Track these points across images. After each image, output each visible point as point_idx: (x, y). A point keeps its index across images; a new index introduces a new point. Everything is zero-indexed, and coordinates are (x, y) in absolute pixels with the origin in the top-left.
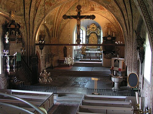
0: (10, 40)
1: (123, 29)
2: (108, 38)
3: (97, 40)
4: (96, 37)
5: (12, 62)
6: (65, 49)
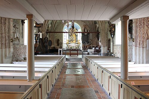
0: (36, 24)
1: (99, 23)
2: (85, 34)
3: (75, 38)
4: (75, 36)
5: (36, 38)
6: (58, 40)
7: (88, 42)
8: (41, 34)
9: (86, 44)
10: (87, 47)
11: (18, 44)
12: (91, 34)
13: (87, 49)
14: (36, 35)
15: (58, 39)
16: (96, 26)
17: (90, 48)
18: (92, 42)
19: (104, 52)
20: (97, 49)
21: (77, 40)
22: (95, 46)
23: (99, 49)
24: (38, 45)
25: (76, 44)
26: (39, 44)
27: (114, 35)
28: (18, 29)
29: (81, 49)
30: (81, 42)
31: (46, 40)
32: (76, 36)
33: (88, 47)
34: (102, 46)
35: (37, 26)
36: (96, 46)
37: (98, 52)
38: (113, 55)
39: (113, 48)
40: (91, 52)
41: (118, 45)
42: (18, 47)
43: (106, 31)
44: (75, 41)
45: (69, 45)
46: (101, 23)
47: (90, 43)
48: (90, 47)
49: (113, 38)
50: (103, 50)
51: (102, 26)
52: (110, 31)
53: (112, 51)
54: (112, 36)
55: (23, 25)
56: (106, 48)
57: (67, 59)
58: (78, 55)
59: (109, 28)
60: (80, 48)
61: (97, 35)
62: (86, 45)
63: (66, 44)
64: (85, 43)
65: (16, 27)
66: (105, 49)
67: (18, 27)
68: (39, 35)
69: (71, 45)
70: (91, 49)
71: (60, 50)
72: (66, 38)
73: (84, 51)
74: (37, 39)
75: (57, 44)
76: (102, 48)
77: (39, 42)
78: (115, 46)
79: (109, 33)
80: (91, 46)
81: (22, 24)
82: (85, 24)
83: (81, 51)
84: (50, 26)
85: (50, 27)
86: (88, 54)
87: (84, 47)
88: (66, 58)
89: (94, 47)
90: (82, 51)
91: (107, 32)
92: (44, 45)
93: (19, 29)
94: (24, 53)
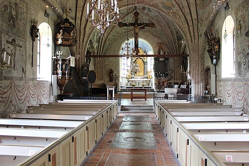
0: (63, 40)
1: (186, 37)
2: (160, 60)
3: (143, 67)
4: (143, 64)
5: (64, 66)
6: (111, 72)
7: (166, 75)
8: (72, 59)
9: (163, 78)
10: (163, 83)
11: (21, 79)
12: (171, 60)
13: (163, 87)
14: (64, 61)
15: (110, 68)
16: (181, 44)
17: (170, 86)
18: (172, 74)
19: (198, 93)
20: (184, 87)
21: (145, 72)
22: (179, 82)
23: (187, 87)
24: (67, 81)
25: (145, 78)
26: (70, 78)
27: (218, 58)
28: (21, 47)
29: (154, 87)
30: (153, 74)
31: (85, 71)
32: (145, 63)
33: (165, 83)
34: (193, 82)
35: (65, 43)
36: (181, 81)
37: (185, 93)
38: (216, 99)
39: (216, 85)
40: (172, 94)
41: (227, 80)
42: (21, 84)
43: (200, 53)
44: (142, 74)
45: (132, 79)
46: (191, 38)
47: (169, 76)
48: (170, 83)
49: (216, 65)
50: (196, 89)
51: (193, 42)
52: (210, 51)
53: (213, 92)
54: (215, 61)
55: (33, 40)
56: (201, 85)
57: (124, 109)
58: (146, 100)
59: (207, 46)
60: (152, 85)
61: (183, 62)
62: (162, 80)
63: (127, 78)
64: (159, 76)
65: (16, 43)
66: (198, 88)
67: (21, 44)
68: (70, 61)
69: (135, 80)
70: (172, 88)
71: (110, 89)
72: (126, 63)
73: (159, 92)
74: (66, 67)
75: (108, 79)
76: (193, 86)
77: (70, 74)
78: (220, 81)
79: (207, 55)
80: (172, 81)
81: (31, 38)
82: (160, 41)
83: (153, 91)
84: (95, 45)
85: (95, 47)
86: (166, 97)
87: (159, 83)
88: (122, 106)
89: (177, 83)
90: (155, 90)
91: (204, 53)
92: (81, 81)
93: (25, 48)
94: (35, 96)
